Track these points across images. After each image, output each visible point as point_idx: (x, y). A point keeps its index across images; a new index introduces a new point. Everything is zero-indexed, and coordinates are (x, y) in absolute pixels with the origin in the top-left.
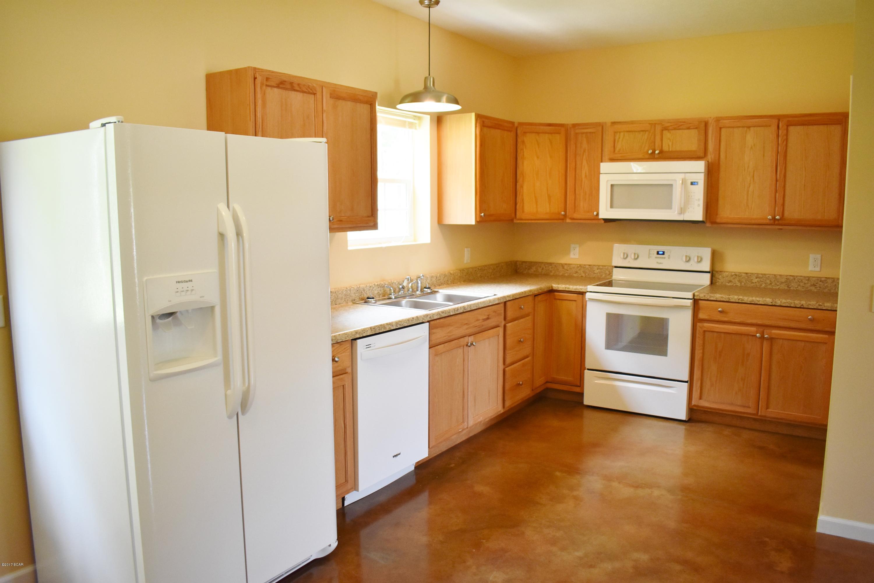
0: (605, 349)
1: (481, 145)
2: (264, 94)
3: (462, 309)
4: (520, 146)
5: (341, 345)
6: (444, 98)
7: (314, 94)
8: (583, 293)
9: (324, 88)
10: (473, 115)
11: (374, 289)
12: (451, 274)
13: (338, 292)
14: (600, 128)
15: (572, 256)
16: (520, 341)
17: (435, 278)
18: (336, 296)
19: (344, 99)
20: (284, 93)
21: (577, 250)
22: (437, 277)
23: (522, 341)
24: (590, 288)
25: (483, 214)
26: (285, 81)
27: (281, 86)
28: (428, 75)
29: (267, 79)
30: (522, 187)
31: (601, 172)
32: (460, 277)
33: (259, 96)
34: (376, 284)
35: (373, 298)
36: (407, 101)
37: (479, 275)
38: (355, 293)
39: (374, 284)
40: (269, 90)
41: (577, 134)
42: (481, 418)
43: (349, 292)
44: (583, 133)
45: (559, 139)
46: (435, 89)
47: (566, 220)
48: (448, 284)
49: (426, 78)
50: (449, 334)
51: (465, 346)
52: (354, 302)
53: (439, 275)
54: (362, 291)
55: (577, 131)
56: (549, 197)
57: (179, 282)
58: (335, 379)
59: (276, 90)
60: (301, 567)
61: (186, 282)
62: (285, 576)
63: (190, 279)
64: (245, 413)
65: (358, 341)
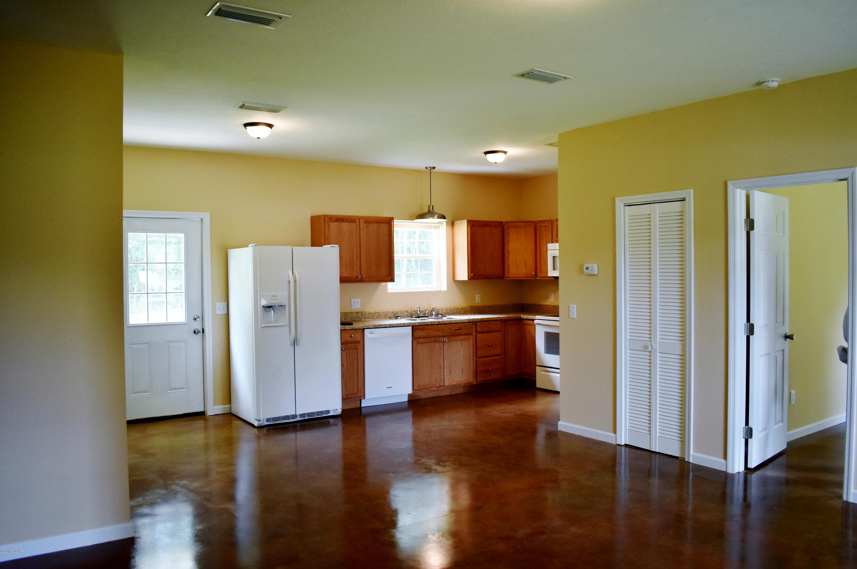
0: (545, 353)
1: (471, 237)
2: (329, 225)
3: (438, 322)
4: (506, 235)
5: (356, 330)
6: (436, 217)
7: (355, 222)
8: (533, 320)
9: (361, 219)
10: (466, 220)
11: (404, 313)
12: (463, 308)
13: (380, 312)
14: (550, 223)
15: (550, 300)
16: (489, 345)
17: (450, 309)
18: (379, 315)
19: (372, 222)
20: (339, 224)
21: (553, 296)
22: (451, 310)
23: (491, 345)
24: (537, 317)
25: (472, 274)
26: (339, 219)
27: (338, 221)
28: (430, 204)
29: (330, 219)
30: (508, 259)
31: (548, 249)
32: (470, 310)
33: (326, 226)
34: (406, 310)
35: (400, 317)
36: (418, 218)
37: (487, 310)
38: (391, 314)
39: (405, 311)
40: (331, 223)
41: (540, 227)
42: (455, 383)
43: (387, 313)
44: (543, 226)
45: (531, 231)
46: (434, 211)
47: (537, 278)
48: (460, 314)
49: (429, 206)
50: (428, 334)
51: (441, 342)
52: (390, 318)
53: (452, 308)
54: (396, 313)
55: (540, 225)
56: (525, 264)
57: (272, 296)
58: (352, 345)
59: (335, 223)
60: (325, 415)
61: (275, 296)
62: (316, 416)
63: (277, 295)
64: (297, 345)
65: (365, 330)
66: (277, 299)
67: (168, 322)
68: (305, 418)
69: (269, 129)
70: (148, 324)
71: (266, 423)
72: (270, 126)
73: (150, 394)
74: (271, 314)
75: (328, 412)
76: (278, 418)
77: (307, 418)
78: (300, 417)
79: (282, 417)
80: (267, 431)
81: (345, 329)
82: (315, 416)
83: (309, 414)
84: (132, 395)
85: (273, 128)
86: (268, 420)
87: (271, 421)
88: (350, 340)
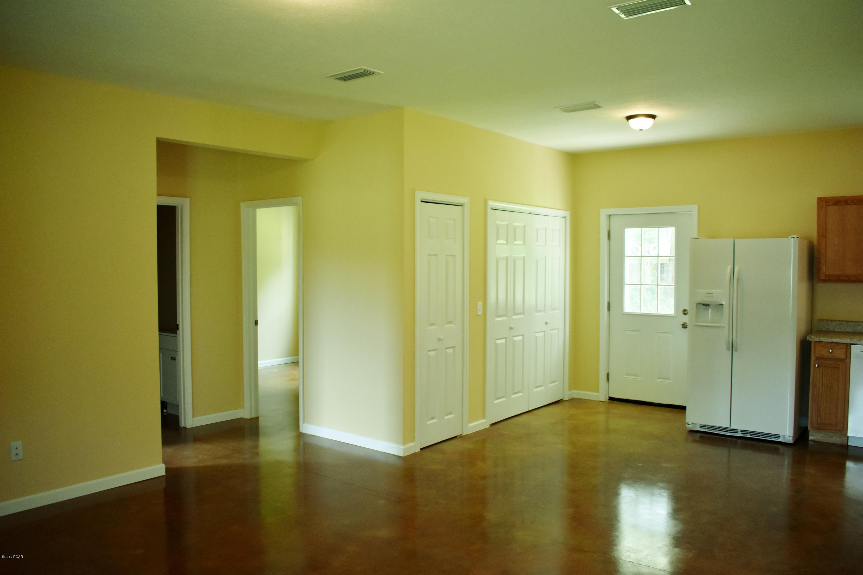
2: (825, 210)
5: (837, 344)
20: (841, 207)
27: (838, 204)
29: (826, 202)
33: (821, 211)
40: (828, 208)
57: (707, 293)
58: (830, 362)
59: (835, 207)
60: (773, 439)
61: (710, 293)
62: (762, 437)
63: (712, 292)
64: (736, 351)
65: (852, 346)
66: (712, 297)
67: (658, 313)
68: (747, 435)
69: (652, 120)
70: (641, 313)
71: (699, 429)
72: (653, 117)
73: (640, 378)
74: (709, 313)
75: (778, 436)
76: (714, 428)
77: (748, 436)
78: (742, 433)
79: (718, 427)
80: (701, 437)
81: (820, 341)
82: (760, 437)
83: (752, 433)
84: (625, 377)
85: (656, 119)
86: (702, 426)
87: (705, 428)
88: (828, 355)
